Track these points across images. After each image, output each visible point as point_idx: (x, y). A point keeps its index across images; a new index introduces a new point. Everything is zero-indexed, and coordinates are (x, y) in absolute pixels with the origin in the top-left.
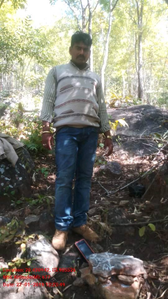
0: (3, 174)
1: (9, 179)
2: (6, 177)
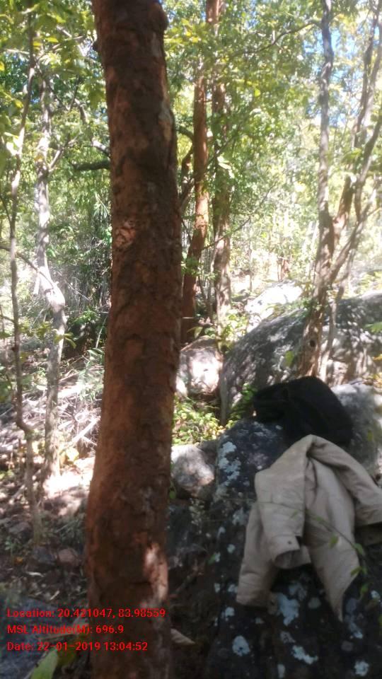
0: (290, 629)
1: (309, 659)
2: (298, 644)
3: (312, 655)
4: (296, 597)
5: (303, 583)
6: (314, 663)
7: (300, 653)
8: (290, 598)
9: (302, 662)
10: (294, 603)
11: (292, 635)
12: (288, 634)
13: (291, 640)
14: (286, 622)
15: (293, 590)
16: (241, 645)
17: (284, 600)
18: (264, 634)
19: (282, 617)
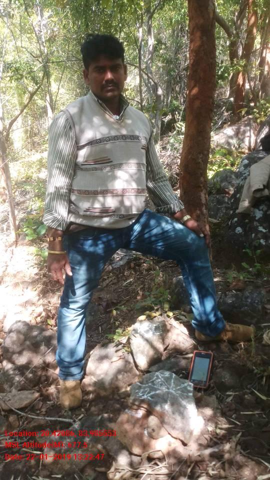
1: (264, 231)
2: (261, 226)
3: (266, 229)
4: (262, 210)
5: (266, 205)
6: (266, 232)
7: (261, 229)
8: (260, 210)
9: (261, 231)
10: (261, 212)
11: (259, 223)
12: (257, 223)
13: (258, 225)
14: (257, 218)
15: (261, 208)
16: (239, 230)
17: (257, 211)
18: (248, 226)
19: (255, 217)
